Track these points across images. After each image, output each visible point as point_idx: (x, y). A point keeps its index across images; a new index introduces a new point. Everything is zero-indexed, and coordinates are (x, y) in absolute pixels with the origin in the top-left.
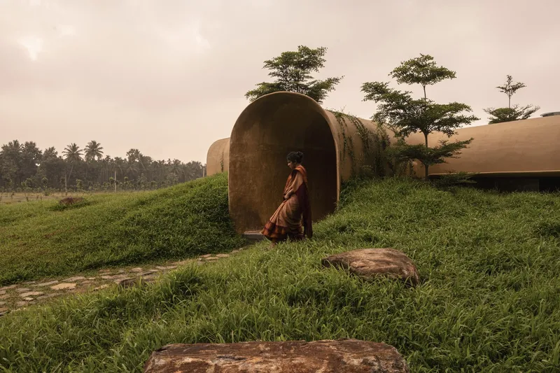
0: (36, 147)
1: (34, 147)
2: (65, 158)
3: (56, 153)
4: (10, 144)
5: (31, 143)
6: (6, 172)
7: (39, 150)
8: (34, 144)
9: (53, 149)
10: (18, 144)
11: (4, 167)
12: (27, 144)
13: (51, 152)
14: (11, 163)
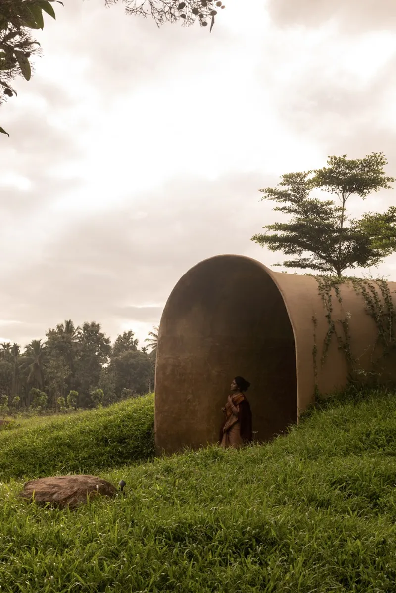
0: (101, 331)
1: (97, 332)
2: (149, 351)
3: (136, 342)
4: (59, 327)
5: (93, 325)
6: (52, 378)
7: (106, 337)
8: (98, 326)
9: (130, 334)
10: (72, 327)
11: (49, 370)
12: (86, 327)
13: (126, 340)
14: (61, 363)
